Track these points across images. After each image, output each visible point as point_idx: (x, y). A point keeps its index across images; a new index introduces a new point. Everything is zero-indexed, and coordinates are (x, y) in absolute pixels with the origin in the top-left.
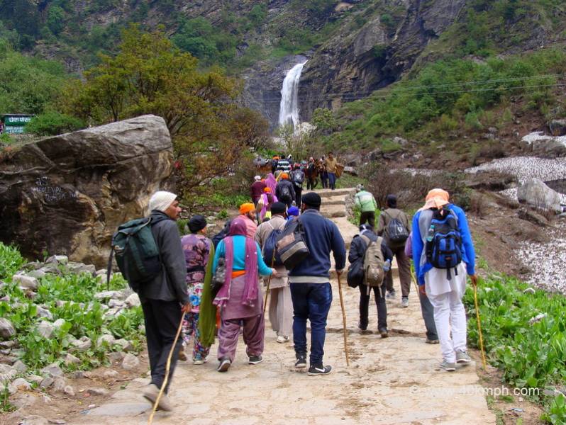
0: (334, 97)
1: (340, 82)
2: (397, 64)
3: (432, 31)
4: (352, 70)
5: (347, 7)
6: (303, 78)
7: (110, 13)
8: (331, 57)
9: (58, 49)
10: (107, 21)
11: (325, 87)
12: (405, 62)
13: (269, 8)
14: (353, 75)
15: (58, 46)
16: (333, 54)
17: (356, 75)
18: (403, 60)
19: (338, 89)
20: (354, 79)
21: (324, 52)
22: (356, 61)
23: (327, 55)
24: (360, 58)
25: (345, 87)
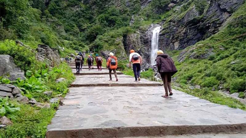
0: (175, 41)
1: (178, 34)
2: (207, 25)
3: (225, 9)
4: (183, 29)
5: (173, 5)
6: (161, 33)
7: (76, 7)
8: (173, 24)
9: (52, 20)
10: (75, 10)
11: (171, 37)
12: (211, 24)
13: (141, 6)
14: (184, 31)
15: (52, 19)
16: (174, 22)
17: (185, 31)
18: (211, 23)
19: (177, 37)
20: (184, 33)
21: (170, 21)
22: (185, 25)
23: (171, 23)
24: (187, 23)
25: (181, 37)
